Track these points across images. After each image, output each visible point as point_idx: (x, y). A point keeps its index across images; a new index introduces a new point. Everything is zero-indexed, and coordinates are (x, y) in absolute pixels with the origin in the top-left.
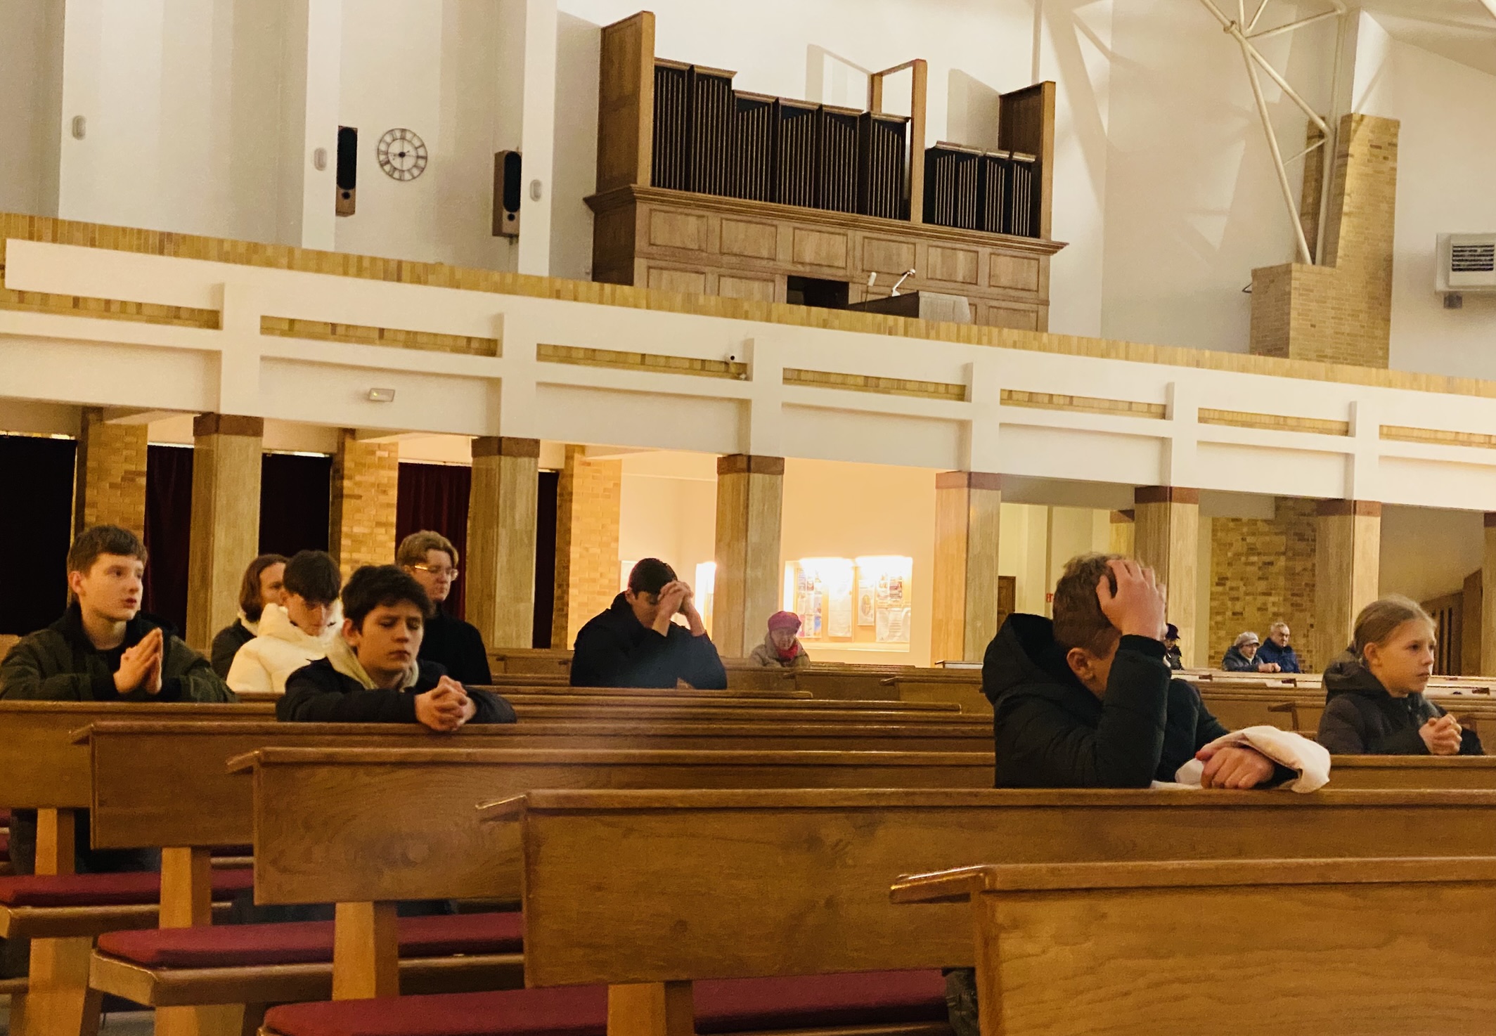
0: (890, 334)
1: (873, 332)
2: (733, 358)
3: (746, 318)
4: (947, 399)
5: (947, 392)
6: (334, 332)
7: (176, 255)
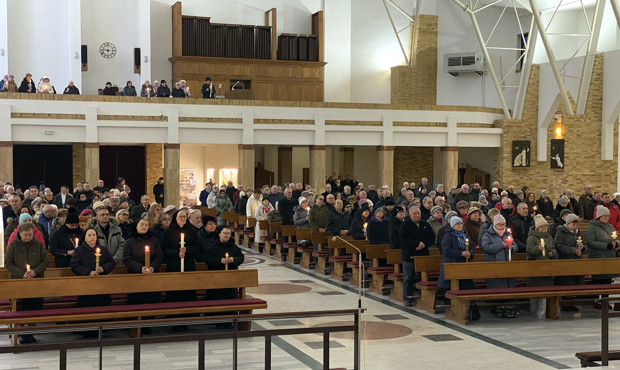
0: (216, 104)
1: (210, 104)
2: (162, 115)
3: (167, 103)
4: (237, 123)
5: (236, 121)
6: (34, 116)
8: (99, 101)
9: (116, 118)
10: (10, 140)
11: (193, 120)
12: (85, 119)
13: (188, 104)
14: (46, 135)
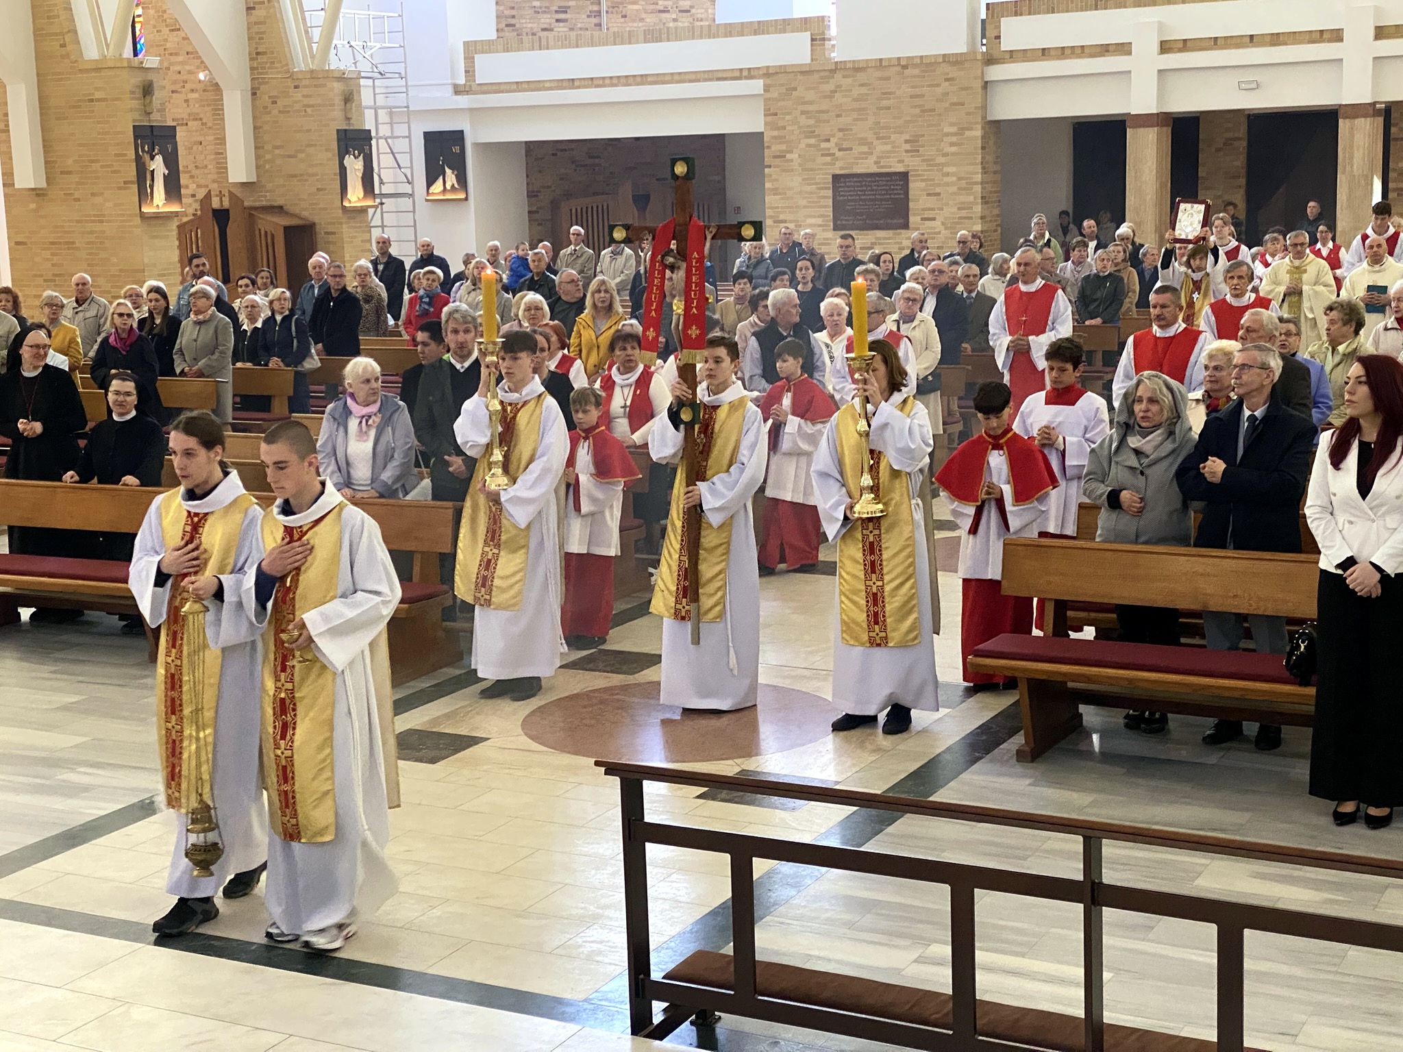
6: (1216, 43)
7: (1106, 9)
10: (1155, 111)
12: (1341, 40)
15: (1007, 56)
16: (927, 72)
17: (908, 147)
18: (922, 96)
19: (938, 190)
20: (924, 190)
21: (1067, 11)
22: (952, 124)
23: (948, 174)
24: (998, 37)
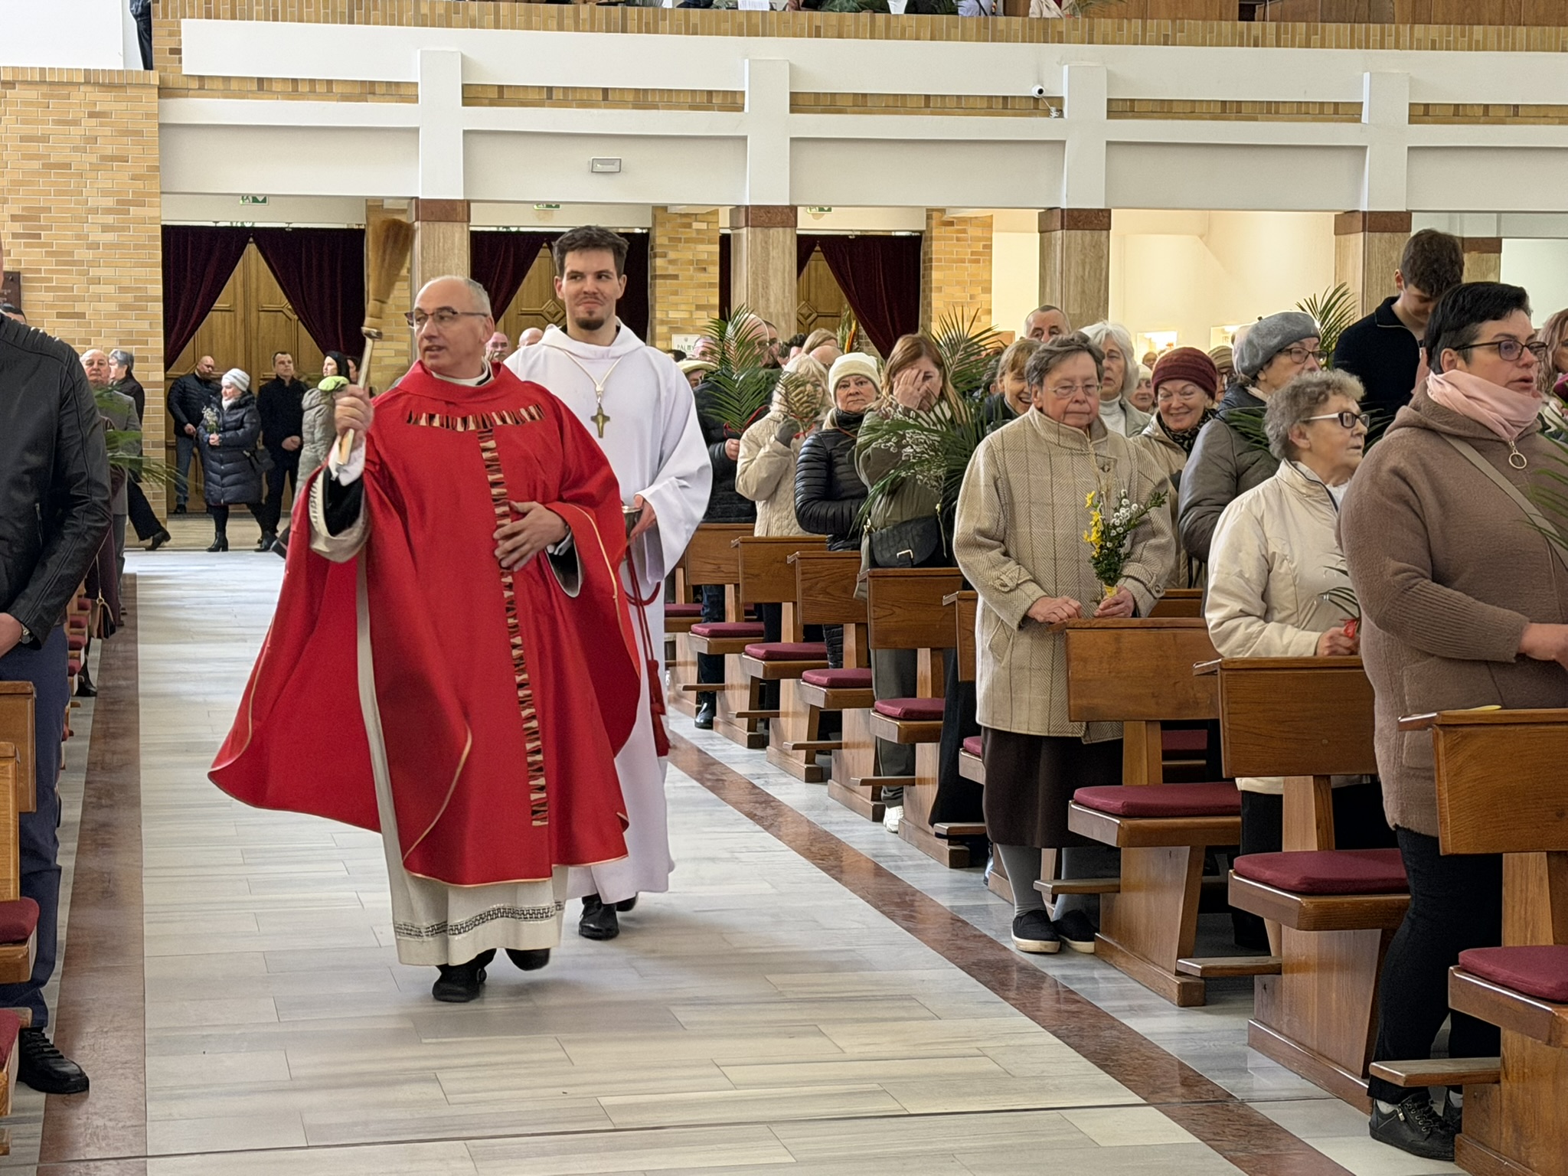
2: (1041, 91)
4: (1336, 121)
5: (1336, 112)
6: (550, 97)
7: (367, 23)
8: (795, 36)
9: (861, 103)
10: (460, 197)
11: (1165, 109)
12: (741, 109)
13: (1144, 43)
14: (595, 177)
15: (195, 85)
16: (52, 96)
17: (18, 228)
18: (45, 139)
19: (79, 308)
20: (52, 307)
21: (301, 20)
22: (105, 193)
23: (97, 281)
24: (178, 51)
